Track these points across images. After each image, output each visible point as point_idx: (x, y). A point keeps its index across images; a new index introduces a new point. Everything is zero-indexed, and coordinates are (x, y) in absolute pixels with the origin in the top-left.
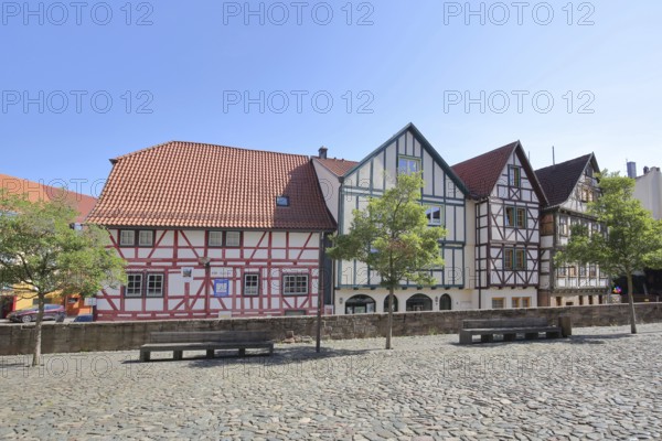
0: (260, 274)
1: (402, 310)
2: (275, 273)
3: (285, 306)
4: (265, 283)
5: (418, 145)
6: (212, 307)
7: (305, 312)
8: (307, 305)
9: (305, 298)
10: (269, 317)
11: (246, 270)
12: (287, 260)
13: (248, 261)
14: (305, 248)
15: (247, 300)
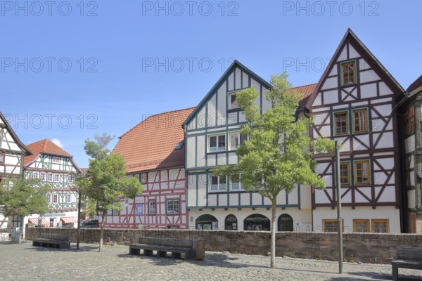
0: (155, 200)
1: (241, 228)
2: (163, 199)
3: (168, 223)
4: (158, 205)
5: (246, 77)
6: (137, 222)
7: (178, 227)
8: (179, 222)
9: (178, 216)
10: (160, 229)
11: (150, 198)
12: (168, 190)
13: (150, 192)
14: (177, 180)
15: (150, 217)
